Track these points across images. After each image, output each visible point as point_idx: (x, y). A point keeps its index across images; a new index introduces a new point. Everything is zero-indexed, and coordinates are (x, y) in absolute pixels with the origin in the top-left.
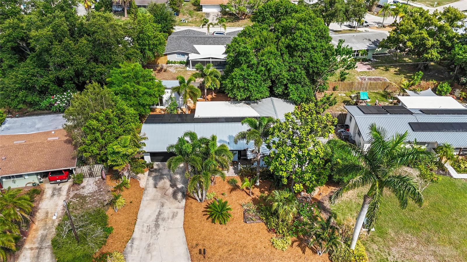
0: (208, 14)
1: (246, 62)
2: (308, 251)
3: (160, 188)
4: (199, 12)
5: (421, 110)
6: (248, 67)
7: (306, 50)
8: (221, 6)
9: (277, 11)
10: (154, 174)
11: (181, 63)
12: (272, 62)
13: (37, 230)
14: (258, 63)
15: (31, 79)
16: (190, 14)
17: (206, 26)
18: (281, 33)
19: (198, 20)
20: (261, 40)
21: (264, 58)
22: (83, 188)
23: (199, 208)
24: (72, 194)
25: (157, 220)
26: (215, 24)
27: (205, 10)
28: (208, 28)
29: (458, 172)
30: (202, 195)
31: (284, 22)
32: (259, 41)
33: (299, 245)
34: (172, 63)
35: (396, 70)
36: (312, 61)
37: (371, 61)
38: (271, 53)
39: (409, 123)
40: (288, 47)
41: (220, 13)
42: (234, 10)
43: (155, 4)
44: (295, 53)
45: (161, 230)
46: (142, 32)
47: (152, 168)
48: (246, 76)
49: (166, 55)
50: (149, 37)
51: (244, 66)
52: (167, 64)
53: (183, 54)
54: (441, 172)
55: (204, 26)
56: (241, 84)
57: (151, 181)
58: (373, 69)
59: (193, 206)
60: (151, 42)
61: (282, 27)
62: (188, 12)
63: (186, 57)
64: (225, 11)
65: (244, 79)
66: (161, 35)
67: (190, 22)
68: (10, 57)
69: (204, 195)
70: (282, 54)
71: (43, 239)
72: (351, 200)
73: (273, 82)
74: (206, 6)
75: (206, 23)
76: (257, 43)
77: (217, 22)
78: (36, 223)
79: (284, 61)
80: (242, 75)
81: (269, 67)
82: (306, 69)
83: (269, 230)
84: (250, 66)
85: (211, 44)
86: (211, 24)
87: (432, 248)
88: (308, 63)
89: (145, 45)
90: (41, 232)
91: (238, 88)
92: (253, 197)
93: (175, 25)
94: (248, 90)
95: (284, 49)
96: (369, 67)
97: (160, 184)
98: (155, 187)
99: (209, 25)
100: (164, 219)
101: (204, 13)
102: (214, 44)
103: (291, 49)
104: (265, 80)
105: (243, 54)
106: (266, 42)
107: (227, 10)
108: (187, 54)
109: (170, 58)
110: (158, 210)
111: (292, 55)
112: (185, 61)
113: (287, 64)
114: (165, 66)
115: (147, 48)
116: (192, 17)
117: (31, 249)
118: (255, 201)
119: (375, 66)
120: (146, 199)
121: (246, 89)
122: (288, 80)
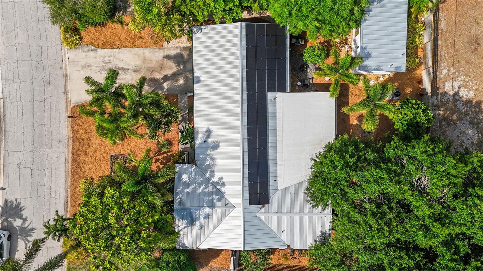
3: (163, 63)
57: (173, 52)
97: (169, 63)
110: (130, 67)
120: (146, 52)
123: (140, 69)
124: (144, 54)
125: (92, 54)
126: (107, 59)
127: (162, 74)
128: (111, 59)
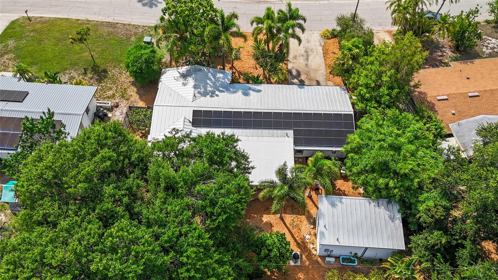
25: (308, 55)
110: (309, 62)
123: (308, 68)
124: (321, 70)
125: (318, 44)
126: (315, 51)
127: (305, 79)
128: (315, 53)
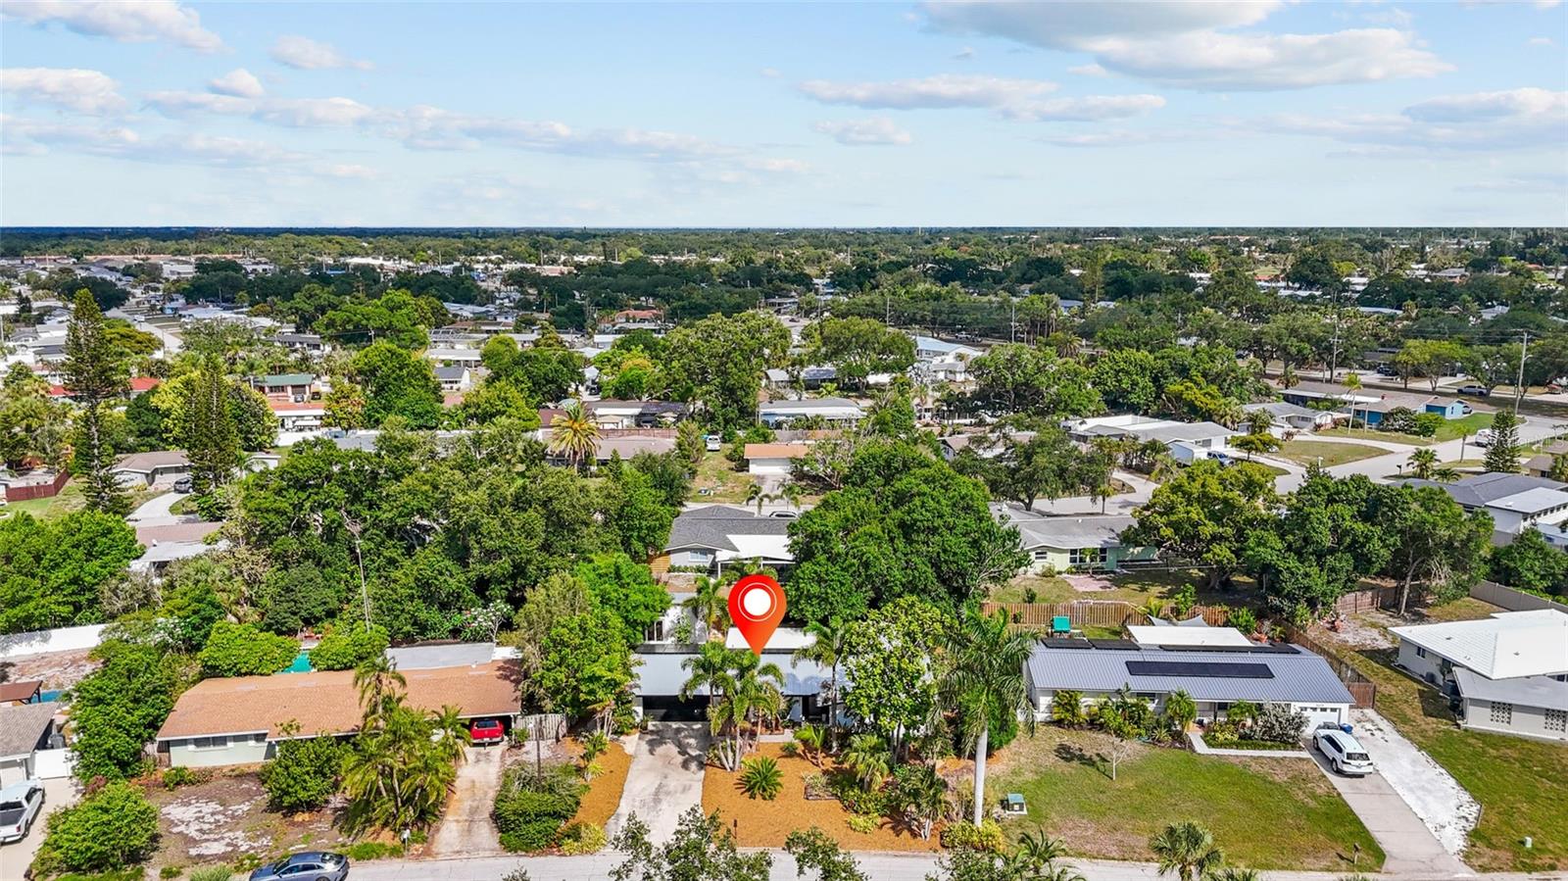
0: (762, 478)
1: (825, 552)
2: (906, 834)
3: (660, 756)
4: (740, 474)
5: (1161, 647)
6: (828, 559)
7: (934, 531)
8: (793, 460)
9: (888, 464)
10: (649, 737)
11: (699, 570)
12: (872, 550)
13: (460, 801)
14: (847, 554)
15: (436, 579)
16: (720, 479)
17: (756, 502)
18: (893, 503)
19: (737, 490)
20: (855, 515)
21: (857, 543)
22: (527, 753)
23: (728, 780)
24: (509, 761)
25: (657, 793)
26: (776, 497)
27: (754, 469)
28: (760, 505)
29: (1210, 745)
30: (734, 762)
31: (898, 485)
32: (851, 516)
33: (893, 828)
34: (679, 570)
35: (1164, 590)
36: (945, 551)
37: (1114, 573)
38: (871, 535)
39: (1127, 663)
40: (902, 525)
41: (789, 476)
42: (820, 470)
43: (650, 456)
44: (914, 537)
45: (664, 805)
46: (628, 504)
47: (646, 728)
48: (823, 575)
49: (668, 553)
50: (643, 512)
51: (822, 558)
52: (669, 571)
53: (705, 552)
54: (1177, 745)
55: (751, 502)
56: (815, 589)
57: (645, 747)
58: (1114, 588)
59: (717, 777)
60: (644, 523)
61: (896, 492)
62: (715, 473)
63: (711, 557)
64: (802, 471)
65: (820, 581)
66: (663, 511)
67: (720, 495)
68: (393, 546)
69: (737, 760)
70: (892, 540)
71: (473, 811)
72: (998, 777)
73: (876, 590)
74: (756, 461)
75: (756, 493)
76: (848, 520)
77: (779, 492)
78: (458, 793)
79: (895, 551)
80: (816, 572)
81: (864, 559)
82: (936, 565)
83: (846, 809)
84: (833, 559)
85: (763, 533)
86: (767, 496)
87: (1119, 836)
88: (938, 553)
89: (633, 530)
90: (467, 804)
91: (809, 597)
92: (824, 768)
93: (687, 499)
94: (826, 600)
95: (895, 530)
96: (1107, 583)
97: (660, 750)
98: (652, 754)
99: (761, 500)
100: (668, 793)
101: (754, 476)
102: (771, 534)
103: (907, 529)
104: (859, 586)
105: (820, 535)
106: (863, 518)
107: (806, 468)
108: (713, 552)
109: (677, 560)
110: (658, 782)
111: (910, 541)
112: (708, 565)
113: (899, 554)
114: (665, 576)
115: (635, 534)
116: (724, 484)
117: (457, 821)
118: (825, 772)
119: (1119, 582)
120: (635, 769)
121: (823, 599)
122: (903, 585)
